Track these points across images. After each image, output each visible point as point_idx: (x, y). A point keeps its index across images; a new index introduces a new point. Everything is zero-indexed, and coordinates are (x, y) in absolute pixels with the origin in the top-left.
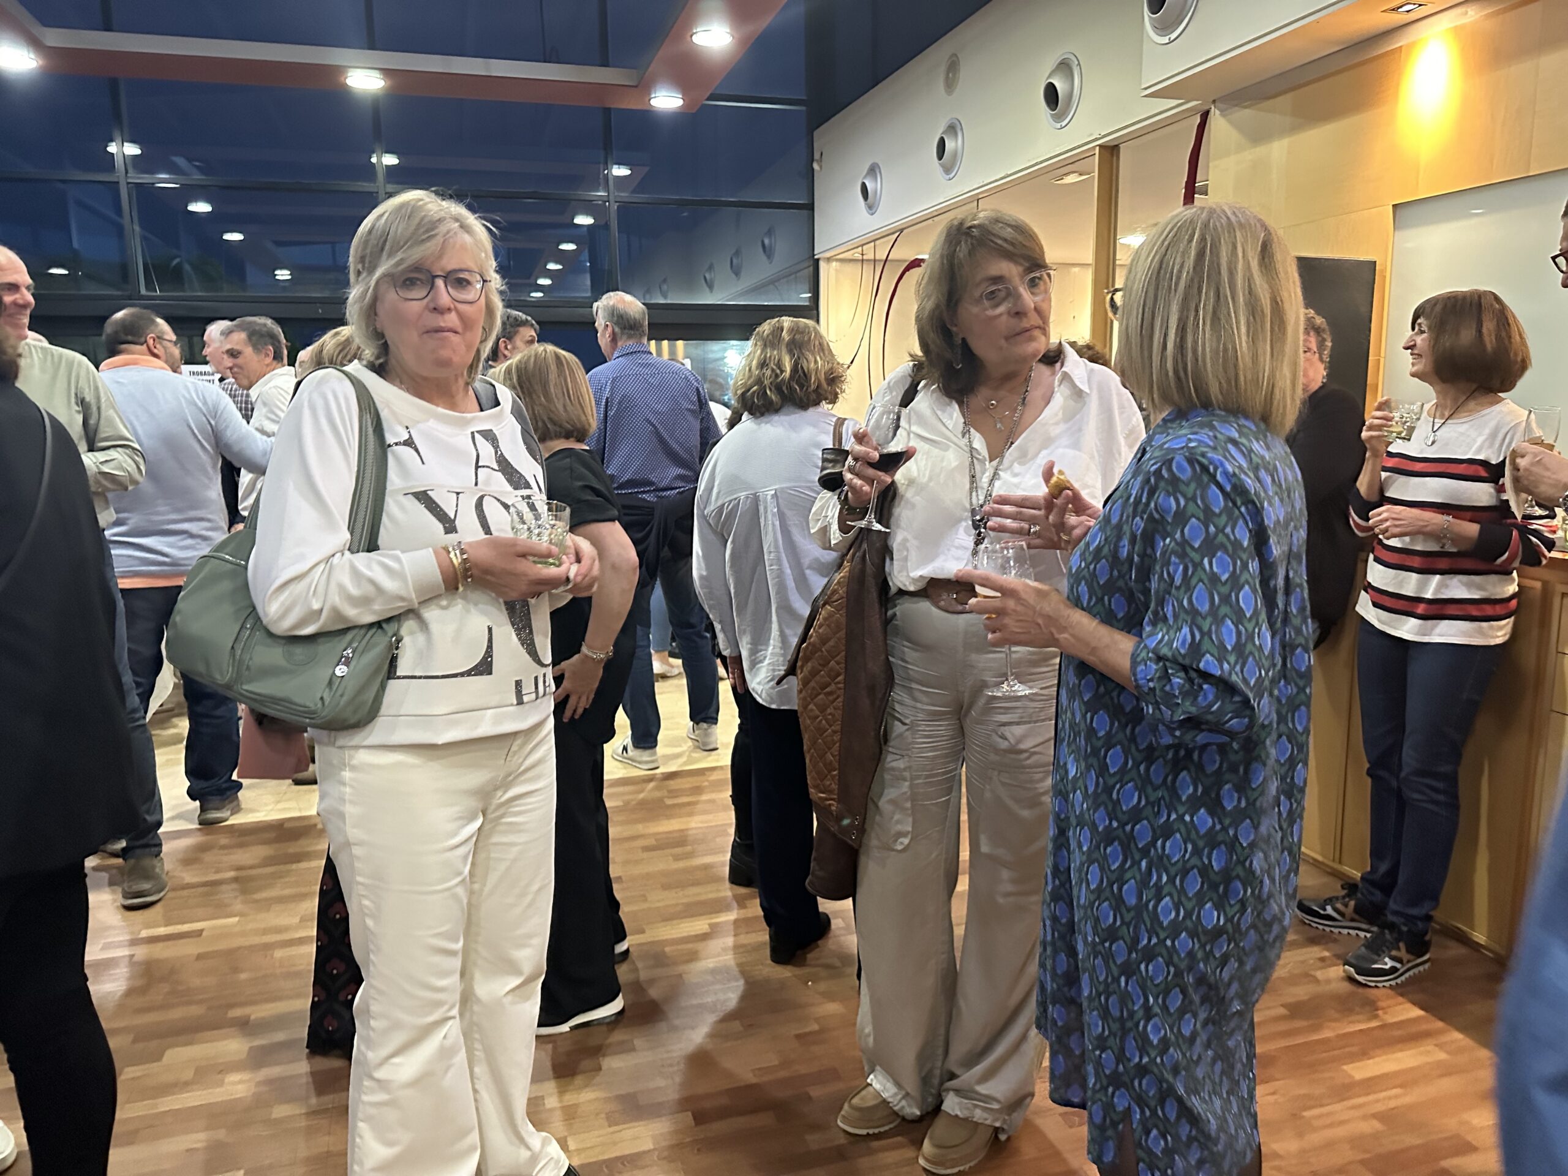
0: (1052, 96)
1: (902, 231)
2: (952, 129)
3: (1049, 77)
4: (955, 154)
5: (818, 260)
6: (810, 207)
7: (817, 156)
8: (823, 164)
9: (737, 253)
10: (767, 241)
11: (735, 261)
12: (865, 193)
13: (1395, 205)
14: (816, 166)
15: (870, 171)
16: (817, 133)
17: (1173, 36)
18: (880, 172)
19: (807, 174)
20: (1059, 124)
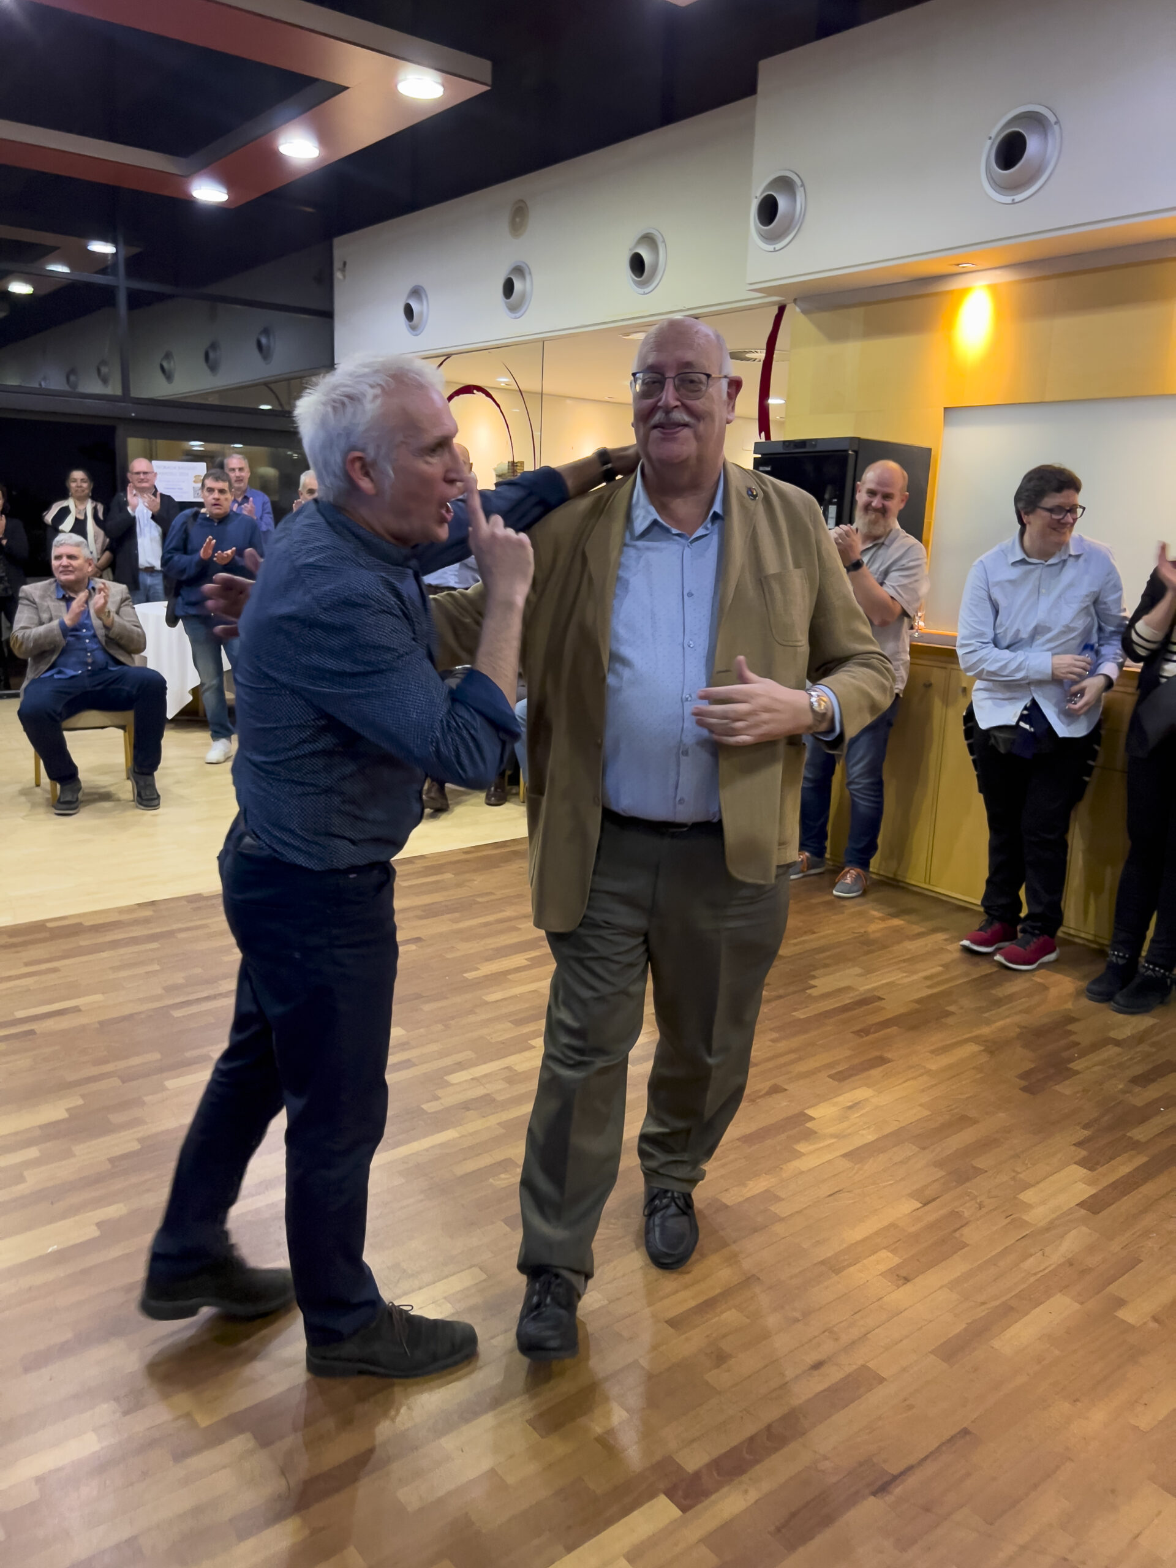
0: (637, 265)
1: (449, 356)
2: (519, 270)
3: (635, 247)
4: (523, 296)
6: (328, 315)
7: (337, 264)
8: (347, 273)
9: (214, 346)
10: (264, 340)
11: (212, 355)
12: (409, 312)
13: (945, 408)
14: (338, 275)
15: (417, 292)
16: (337, 241)
17: (778, 246)
18: (427, 296)
19: (325, 281)
20: (641, 291)
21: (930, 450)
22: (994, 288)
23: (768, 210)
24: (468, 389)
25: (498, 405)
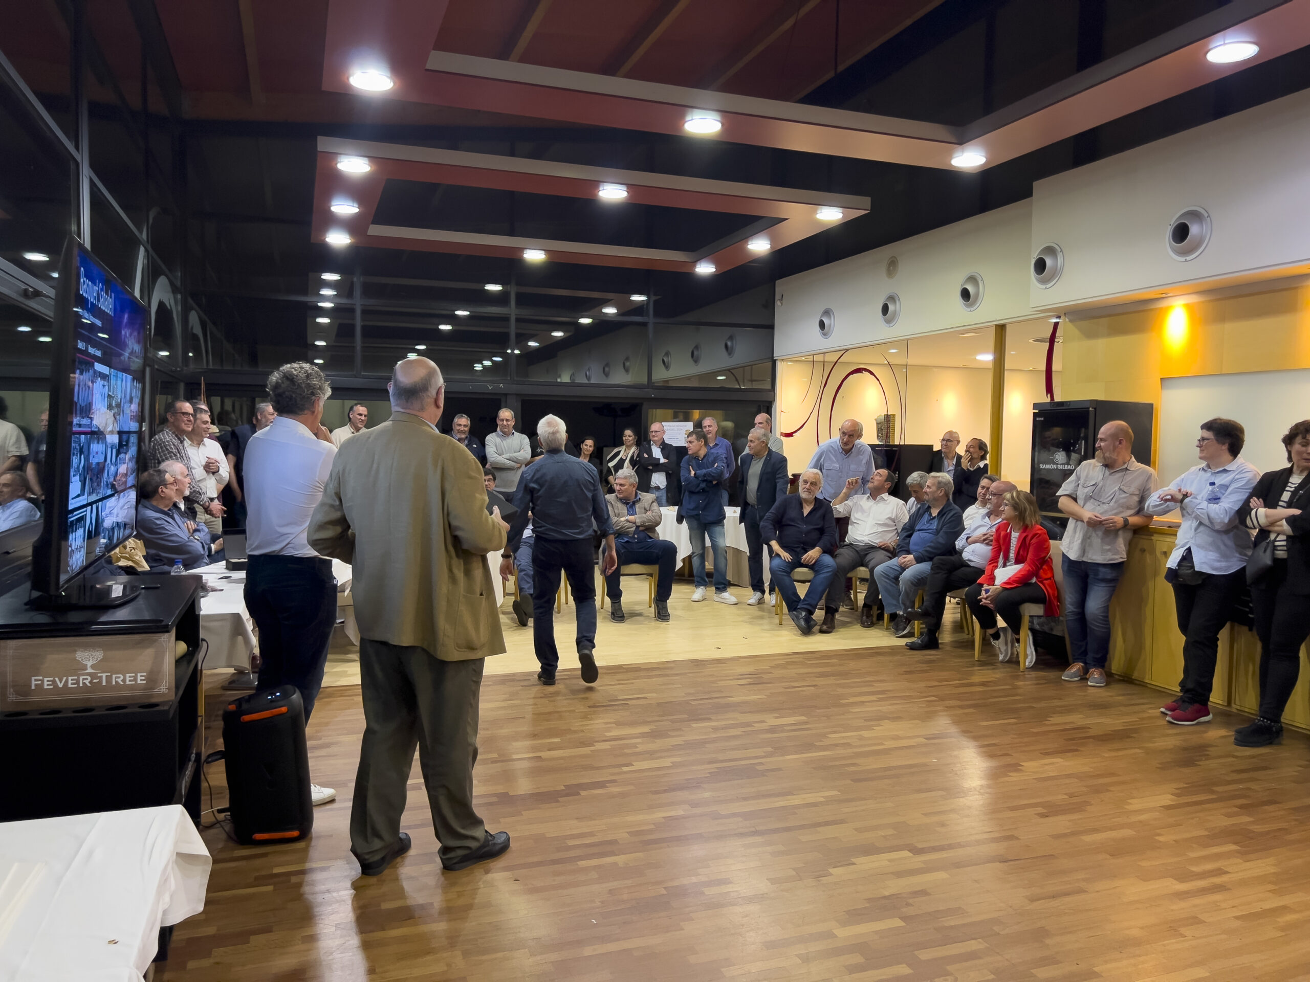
0: (965, 294)
1: (847, 350)
2: (892, 298)
3: (964, 285)
4: (895, 312)
5: (776, 360)
6: (772, 327)
7: (777, 297)
8: (784, 301)
9: (697, 347)
10: (729, 343)
11: (695, 353)
12: (822, 325)
13: (1161, 379)
14: (778, 303)
15: (827, 313)
16: (778, 282)
17: (1048, 286)
18: (833, 314)
19: (769, 306)
20: (969, 309)
21: (1152, 405)
22: (1188, 306)
23: (1040, 266)
24: (859, 371)
25: (878, 380)
